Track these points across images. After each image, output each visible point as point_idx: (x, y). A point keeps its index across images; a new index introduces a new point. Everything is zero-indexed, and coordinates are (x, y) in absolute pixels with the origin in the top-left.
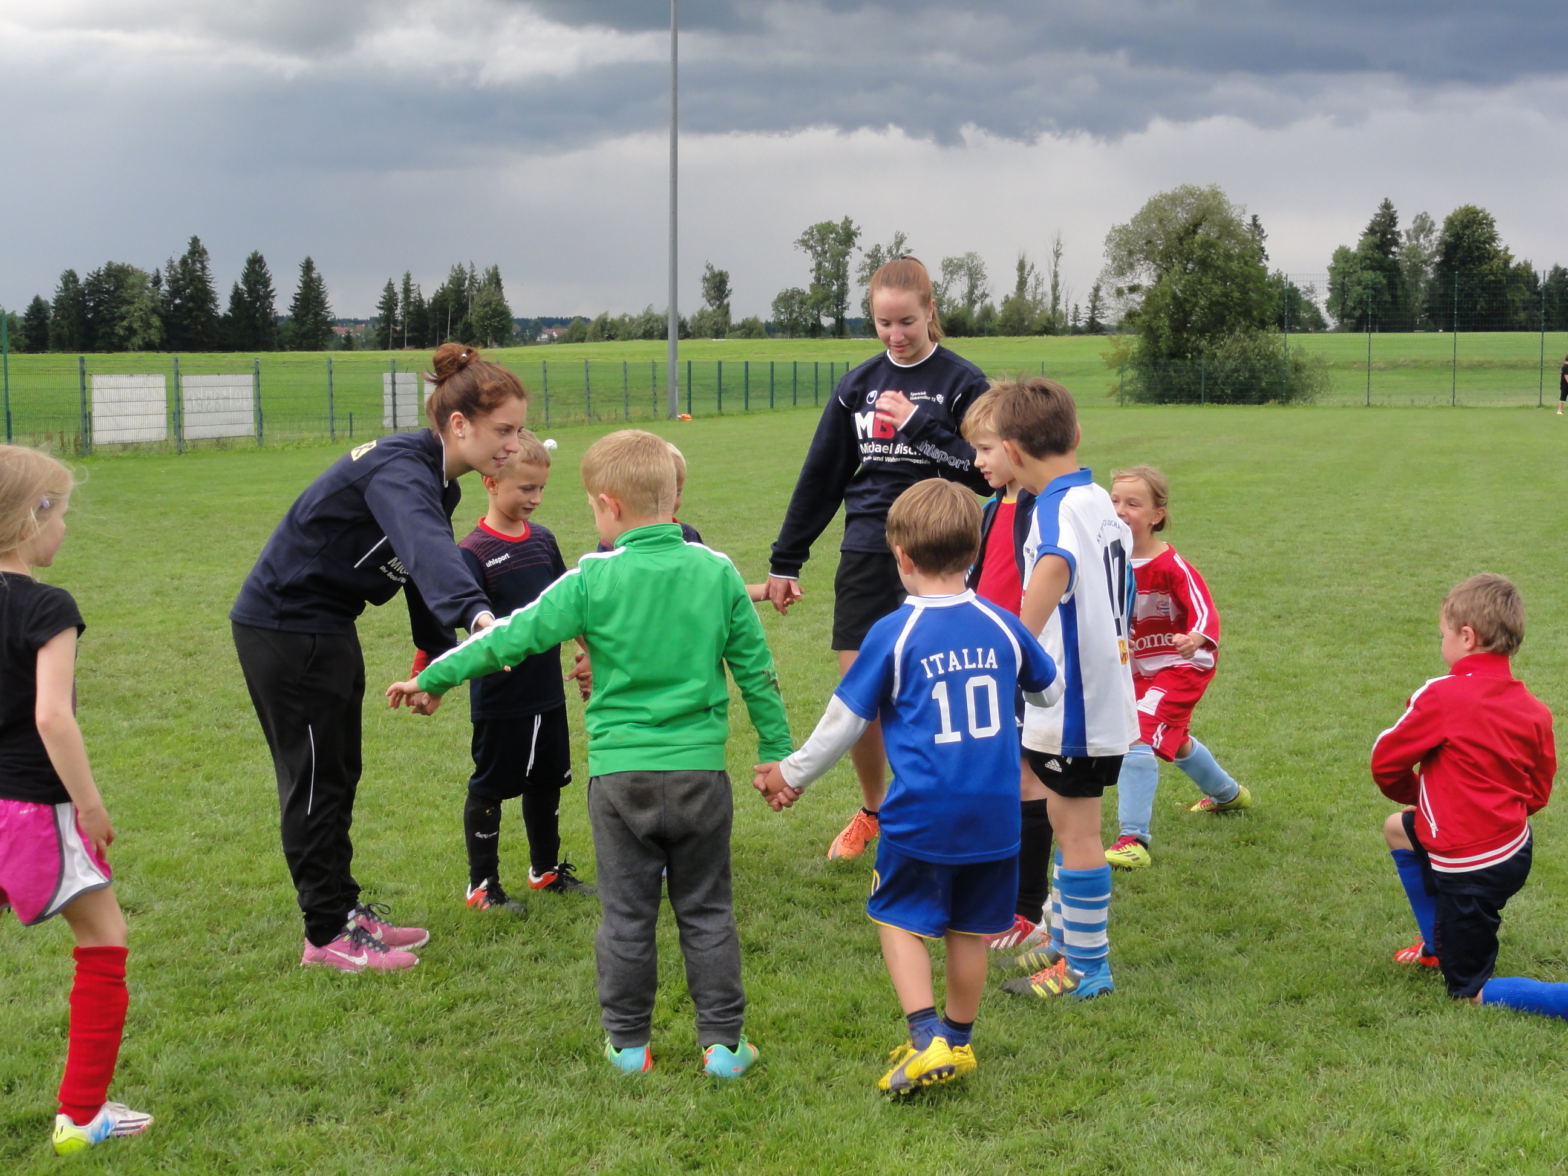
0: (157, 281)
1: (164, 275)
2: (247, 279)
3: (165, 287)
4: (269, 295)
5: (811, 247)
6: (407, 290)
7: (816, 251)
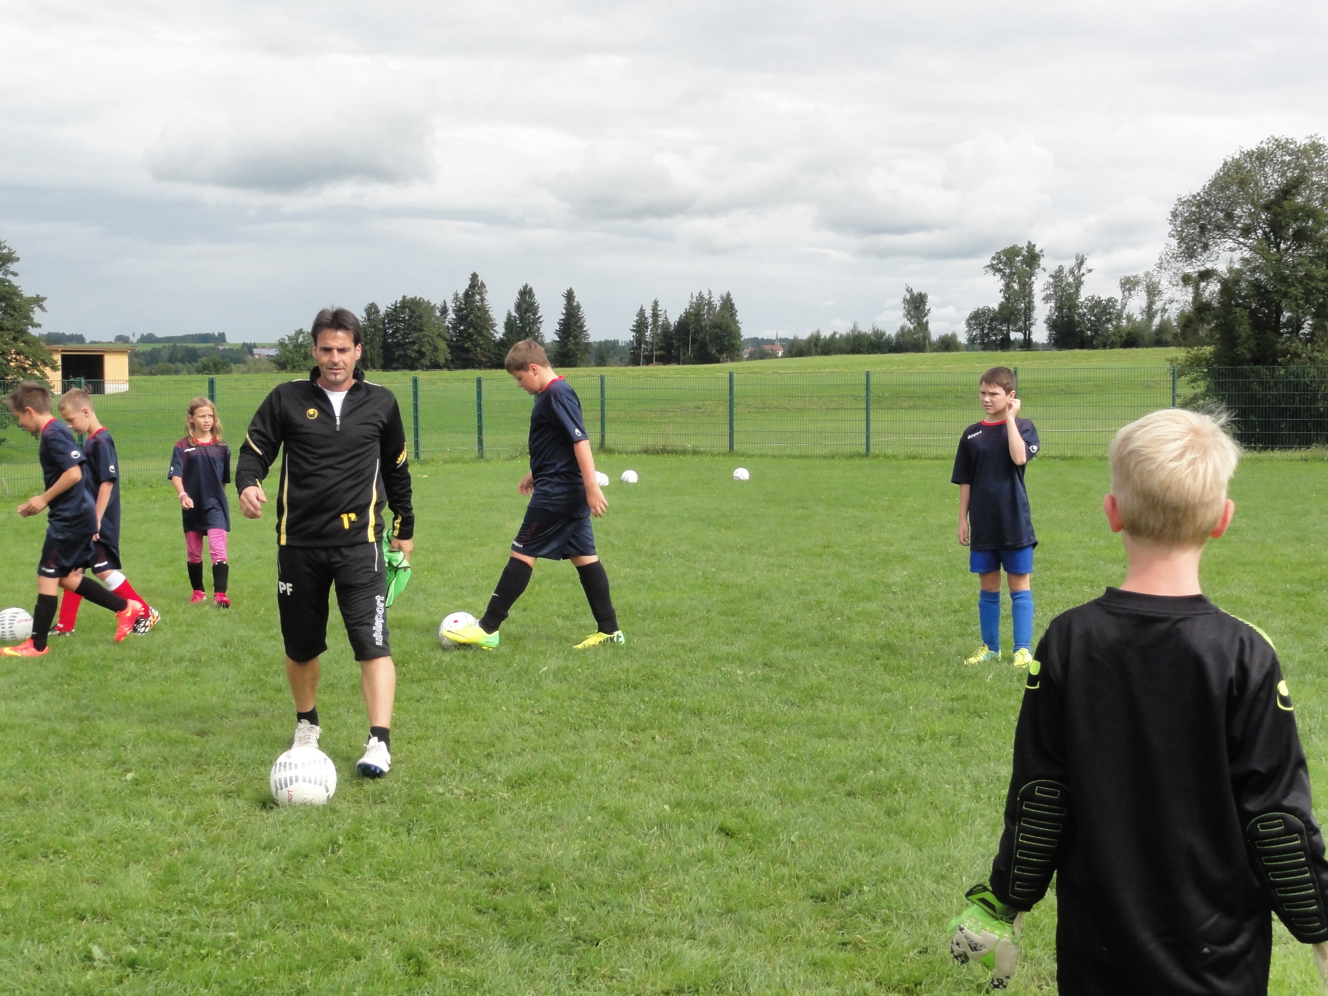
0: (444, 311)
1: (451, 306)
2: (518, 307)
3: (451, 316)
4: (536, 321)
5: (999, 270)
6: (655, 315)
7: (1004, 274)
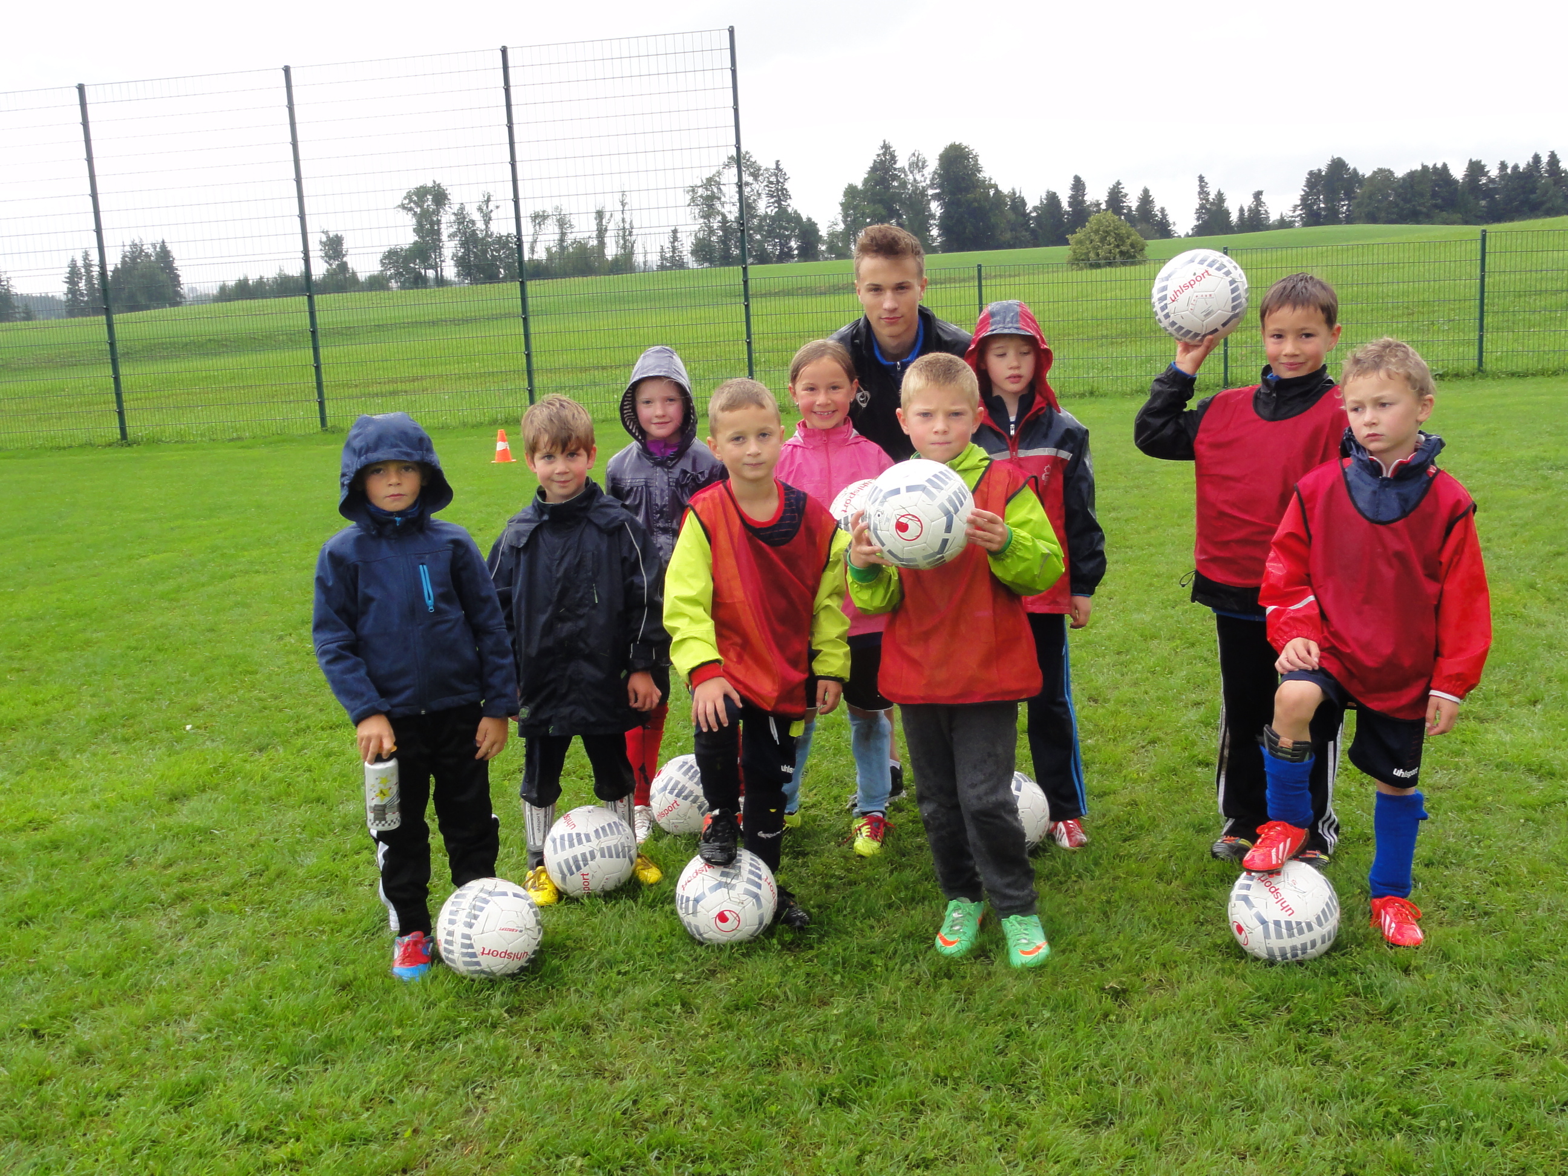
5: (411, 209)
7: (415, 213)
